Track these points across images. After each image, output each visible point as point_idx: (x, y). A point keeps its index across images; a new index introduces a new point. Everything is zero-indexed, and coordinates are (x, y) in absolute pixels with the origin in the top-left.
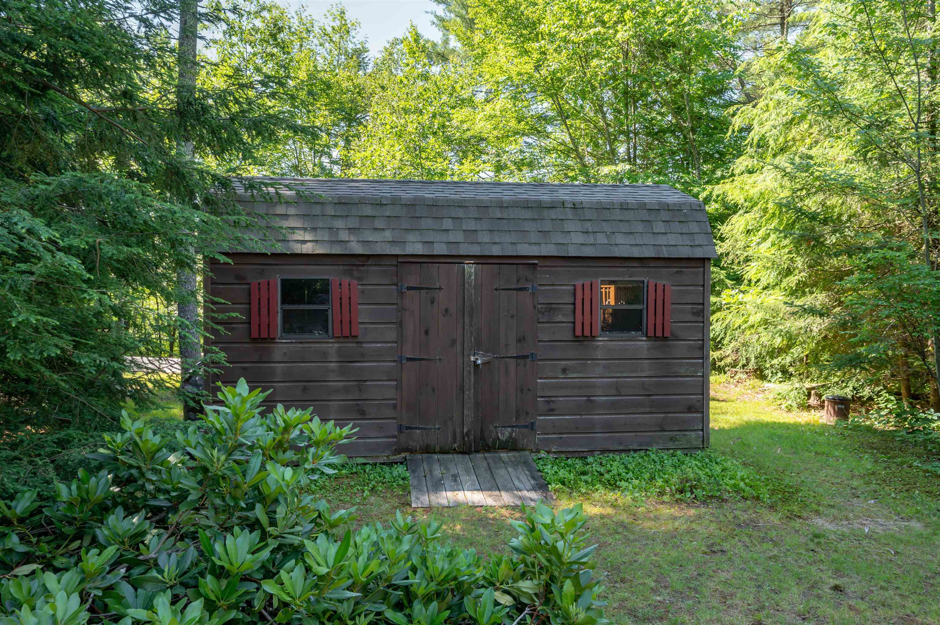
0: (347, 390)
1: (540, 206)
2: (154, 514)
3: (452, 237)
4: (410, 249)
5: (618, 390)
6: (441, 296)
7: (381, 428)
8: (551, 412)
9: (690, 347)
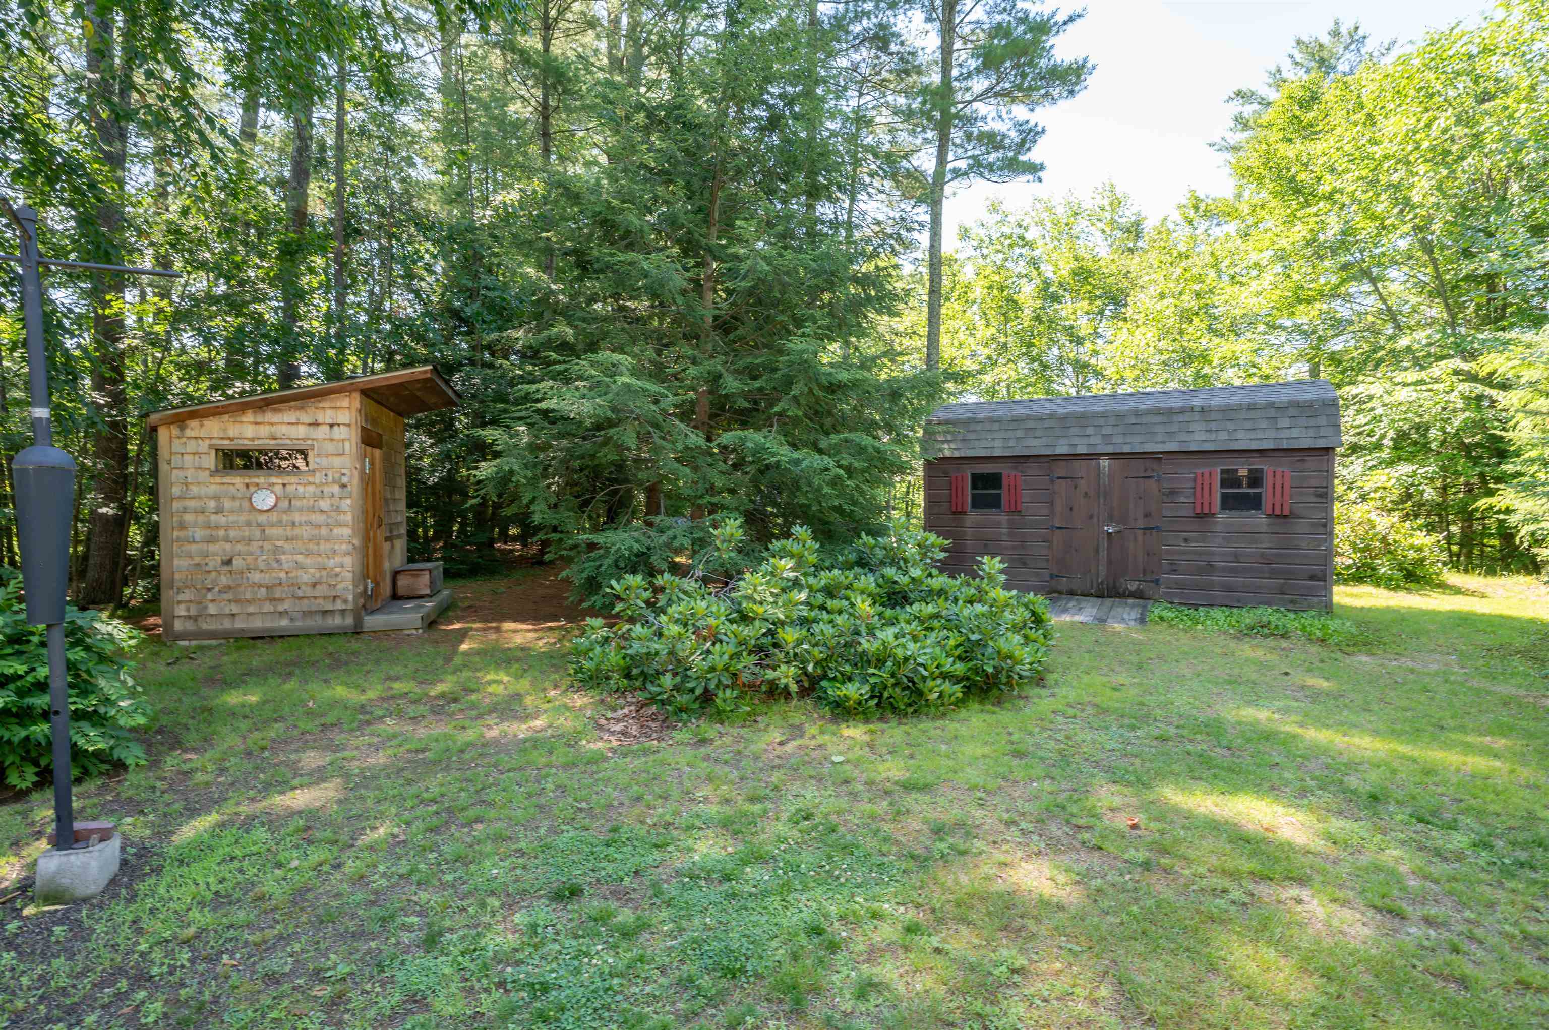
0: (1014, 548)
1: (1171, 412)
2: (878, 660)
3: (1092, 440)
4: (1059, 451)
5: (1237, 557)
6: (1082, 483)
7: (1037, 574)
8: (1174, 571)
9: (1313, 525)
